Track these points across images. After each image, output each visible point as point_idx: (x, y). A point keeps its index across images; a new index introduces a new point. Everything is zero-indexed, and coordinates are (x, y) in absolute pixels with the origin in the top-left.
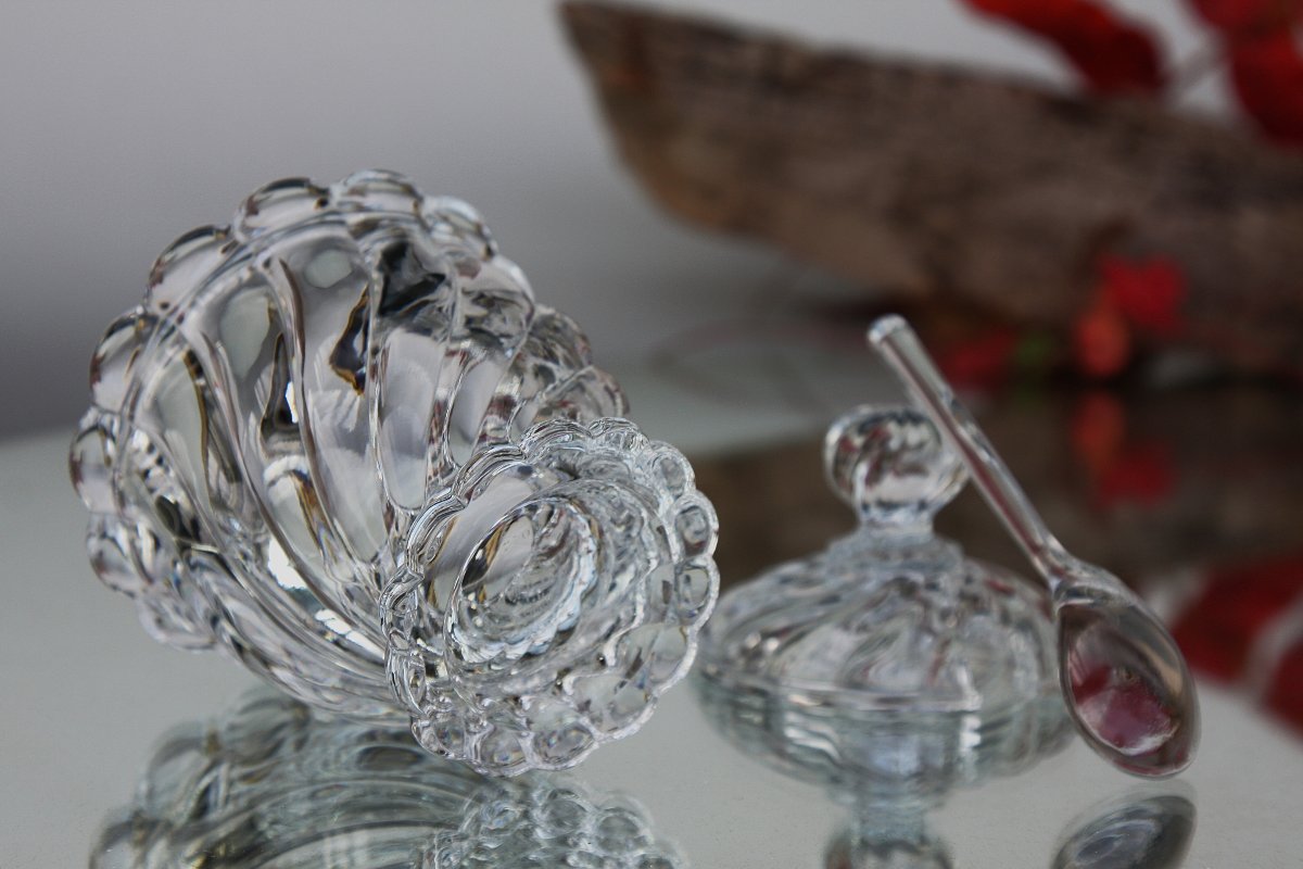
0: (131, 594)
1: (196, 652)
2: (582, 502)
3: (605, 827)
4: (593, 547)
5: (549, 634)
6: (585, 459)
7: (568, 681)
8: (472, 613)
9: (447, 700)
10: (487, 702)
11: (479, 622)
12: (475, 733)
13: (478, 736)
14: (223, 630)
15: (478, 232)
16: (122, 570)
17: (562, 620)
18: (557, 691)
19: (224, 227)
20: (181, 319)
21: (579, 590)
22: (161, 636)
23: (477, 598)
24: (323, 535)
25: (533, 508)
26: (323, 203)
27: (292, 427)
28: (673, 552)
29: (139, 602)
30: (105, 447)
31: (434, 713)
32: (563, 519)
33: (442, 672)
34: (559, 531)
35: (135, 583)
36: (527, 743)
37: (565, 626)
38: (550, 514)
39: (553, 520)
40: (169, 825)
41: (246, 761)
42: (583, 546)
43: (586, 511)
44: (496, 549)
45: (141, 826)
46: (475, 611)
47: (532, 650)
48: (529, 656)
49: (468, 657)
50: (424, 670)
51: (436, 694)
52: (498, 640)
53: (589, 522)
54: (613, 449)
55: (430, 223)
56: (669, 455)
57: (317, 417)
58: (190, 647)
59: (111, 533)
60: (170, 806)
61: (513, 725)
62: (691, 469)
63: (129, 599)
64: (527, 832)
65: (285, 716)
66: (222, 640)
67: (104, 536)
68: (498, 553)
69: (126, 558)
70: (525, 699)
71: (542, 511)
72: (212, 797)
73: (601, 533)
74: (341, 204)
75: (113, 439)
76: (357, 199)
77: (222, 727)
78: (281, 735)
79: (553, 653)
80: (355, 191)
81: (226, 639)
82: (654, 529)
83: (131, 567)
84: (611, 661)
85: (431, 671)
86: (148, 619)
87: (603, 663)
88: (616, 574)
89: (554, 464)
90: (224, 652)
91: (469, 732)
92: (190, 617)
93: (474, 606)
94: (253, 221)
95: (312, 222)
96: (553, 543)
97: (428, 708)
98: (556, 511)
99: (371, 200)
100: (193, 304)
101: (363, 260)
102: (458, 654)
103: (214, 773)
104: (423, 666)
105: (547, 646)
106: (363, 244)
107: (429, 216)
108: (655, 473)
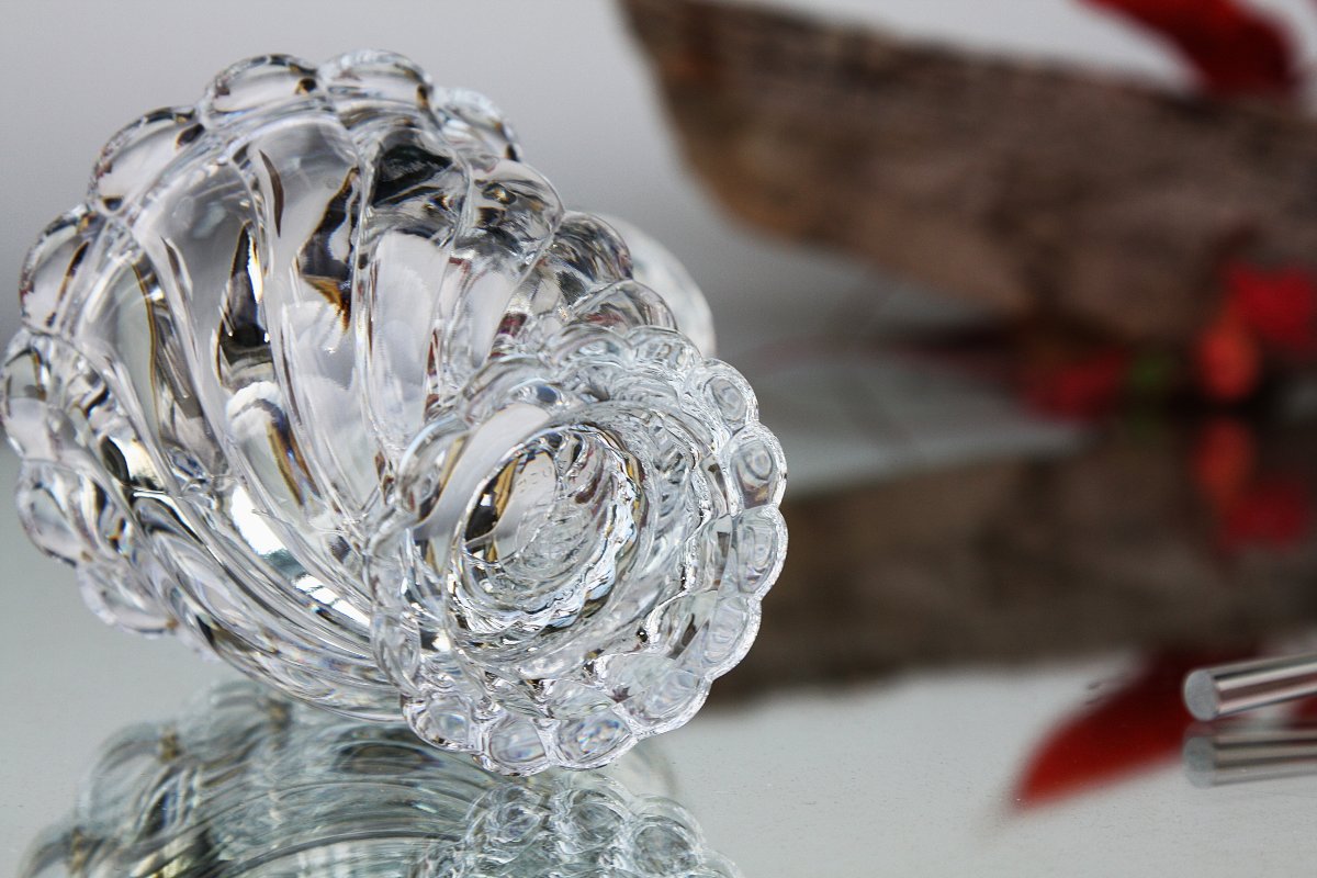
0: (72, 562)
1: (151, 637)
2: (617, 434)
3: (643, 840)
4: (632, 495)
5: (577, 603)
6: (621, 382)
7: (600, 664)
8: (480, 575)
9: (448, 678)
10: (499, 683)
11: (489, 587)
12: (483, 721)
13: (486, 724)
14: (185, 608)
15: (499, 130)
16: (60, 528)
17: (592, 586)
18: (587, 673)
19: (186, 111)
20: (132, 221)
21: (614, 549)
22: (107, 616)
23: (485, 557)
24: (306, 491)
25: (555, 441)
26: (309, 85)
27: (264, 347)
28: (731, 499)
29: (82, 569)
30: (38, 375)
31: (430, 693)
32: (593, 459)
33: (443, 643)
34: (590, 471)
35: (74, 547)
36: (548, 737)
37: (595, 595)
38: (577, 450)
39: (581, 458)
40: (116, 843)
41: (209, 766)
42: (619, 494)
43: (623, 446)
44: (510, 492)
45: (81, 846)
46: (483, 572)
47: (555, 623)
48: (551, 629)
49: (477, 627)
50: (419, 638)
51: (434, 672)
52: (513, 609)
53: (627, 461)
54: (655, 367)
55: (441, 117)
56: (724, 376)
57: (293, 337)
58: (145, 631)
59: (47, 484)
60: (115, 822)
61: (532, 712)
62: (752, 392)
63: (69, 567)
64: (548, 846)
65: (262, 717)
66: (185, 621)
67: (38, 486)
68: (512, 496)
69: (63, 514)
70: (546, 683)
71: (567, 445)
72: (169, 809)
73: (642, 475)
74: (330, 89)
75: (49, 367)
76: (349, 83)
77: (183, 729)
78: (254, 737)
79: (581, 628)
80: (347, 74)
81: (192, 621)
82: (706, 467)
83: (70, 525)
84: (654, 637)
85: (427, 641)
86: (91, 595)
87: (644, 638)
88: (661, 533)
89: (582, 386)
90: (189, 637)
91: (475, 719)
92: (146, 591)
93: (481, 566)
94: (223, 103)
95: (294, 108)
96: (582, 488)
97: (424, 686)
98: (585, 446)
99: (367, 85)
100: (145, 203)
101: (356, 151)
102: (462, 623)
103: (172, 781)
104: (417, 632)
105: (573, 618)
106: (357, 134)
107: (440, 110)
108: (707, 399)
